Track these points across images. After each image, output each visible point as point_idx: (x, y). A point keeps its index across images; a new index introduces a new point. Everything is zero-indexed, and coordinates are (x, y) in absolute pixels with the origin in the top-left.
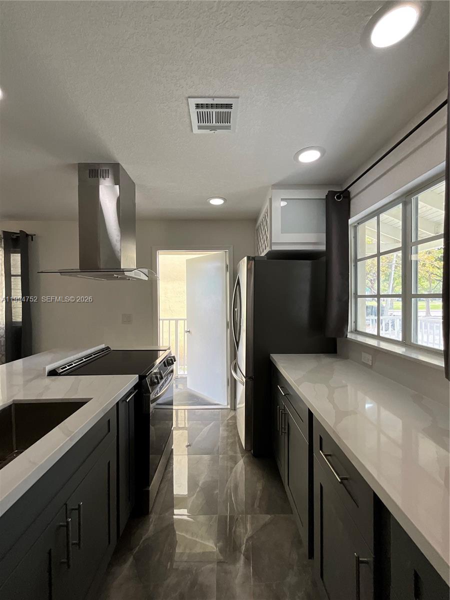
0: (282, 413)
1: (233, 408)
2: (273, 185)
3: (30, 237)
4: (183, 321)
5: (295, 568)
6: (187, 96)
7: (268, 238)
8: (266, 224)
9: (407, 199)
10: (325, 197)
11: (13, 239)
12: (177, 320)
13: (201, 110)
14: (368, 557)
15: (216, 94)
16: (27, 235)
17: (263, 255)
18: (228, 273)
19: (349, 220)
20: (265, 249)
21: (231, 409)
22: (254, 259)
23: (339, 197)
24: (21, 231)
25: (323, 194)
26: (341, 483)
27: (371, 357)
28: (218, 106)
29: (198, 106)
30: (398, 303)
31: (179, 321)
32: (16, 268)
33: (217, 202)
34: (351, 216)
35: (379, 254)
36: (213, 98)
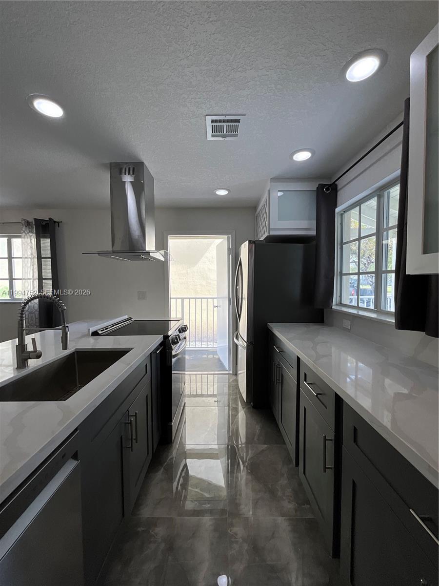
0: (277, 367)
1: (234, 374)
2: (271, 179)
3: (57, 224)
4: (189, 300)
5: (285, 475)
6: (205, 114)
7: (267, 225)
8: (265, 212)
9: (380, 193)
10: (316, 189)
11: (43, 226)
12: (183, 299)
13: (215, 124)
14: (331, 435)
15: (228, 113)
16: (55, 222)
17: (262, 239)
18: (230, 255)
19: (336, 209)
20: (264, 234)
21: (233, 374)
22: (254, 242)
23: (327, 190)
24: (50, 219)
25: (314, 186)
26: (317, 396)
27: (350, 322)
28: (228, 121)
29: (213, 121)
30: (372, 279)
31: (185, 300)
32: (47, 251)
33: (222, 193)
34: (338, 206)
35: (360, 239)
36: (226, 115)
